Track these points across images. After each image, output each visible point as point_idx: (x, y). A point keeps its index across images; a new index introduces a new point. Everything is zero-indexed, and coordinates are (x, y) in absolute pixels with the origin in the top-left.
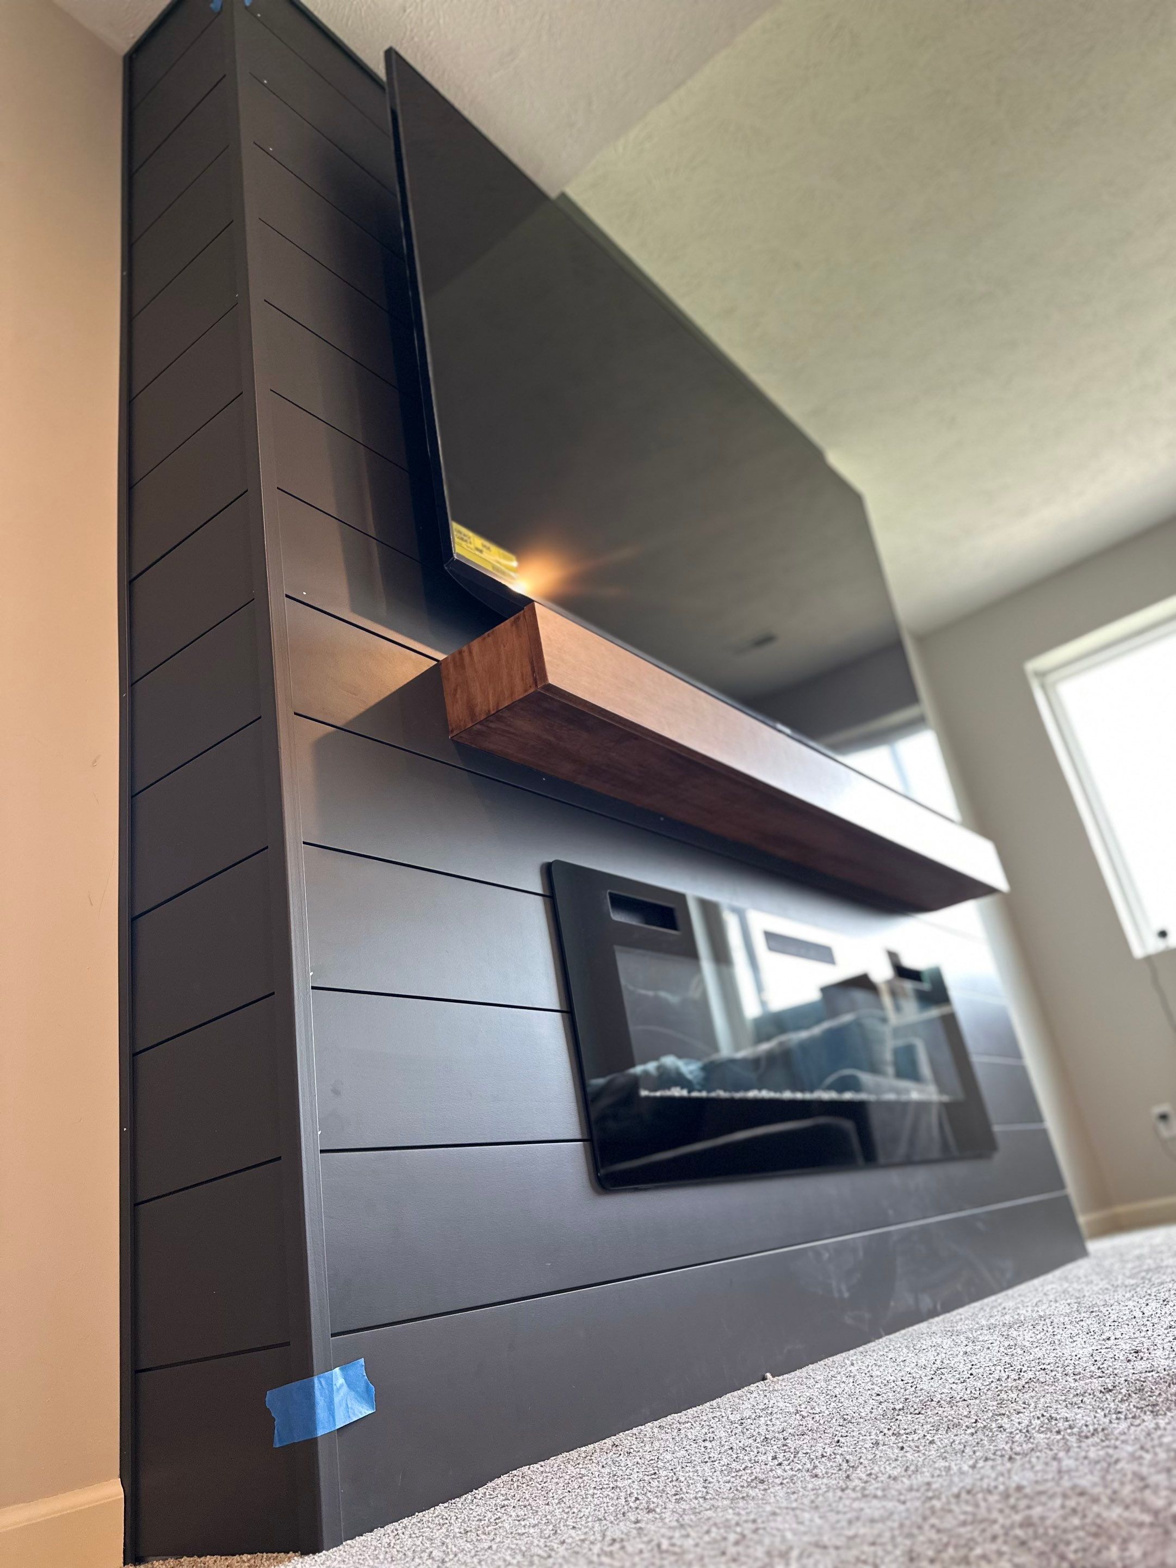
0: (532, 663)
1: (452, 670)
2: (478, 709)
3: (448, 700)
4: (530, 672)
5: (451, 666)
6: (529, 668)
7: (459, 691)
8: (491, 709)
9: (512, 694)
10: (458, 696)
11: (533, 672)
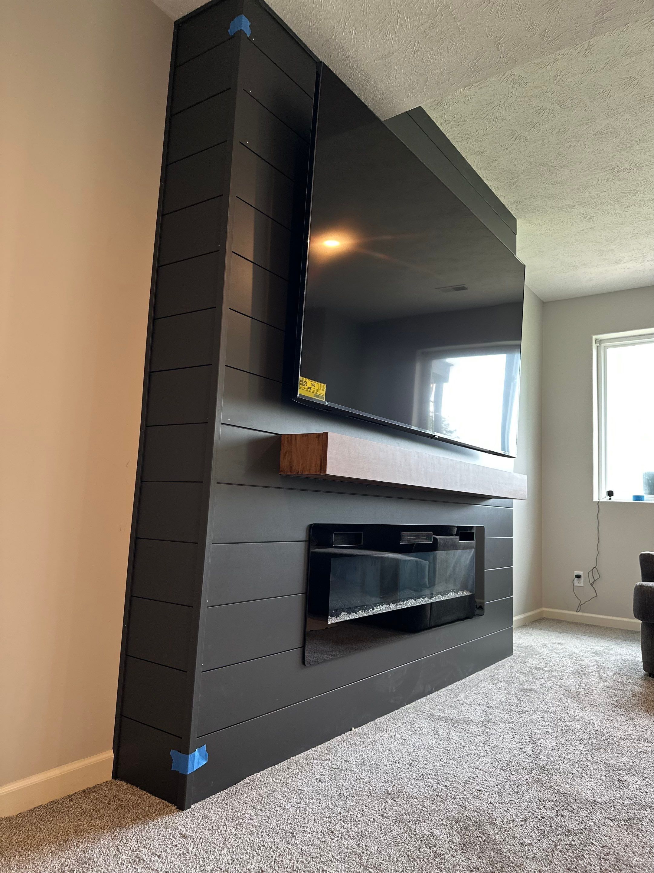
0: (321, 460)
1: (286, 442)
2: (294, 468)
3: (282, 456)
4: (319, 465)
5: (286, 440)
6: (319, 462)
7: (287, 454)
8: (300, 471)
9: (310, 470)
10: (286, 456)
11: (321, 465)
